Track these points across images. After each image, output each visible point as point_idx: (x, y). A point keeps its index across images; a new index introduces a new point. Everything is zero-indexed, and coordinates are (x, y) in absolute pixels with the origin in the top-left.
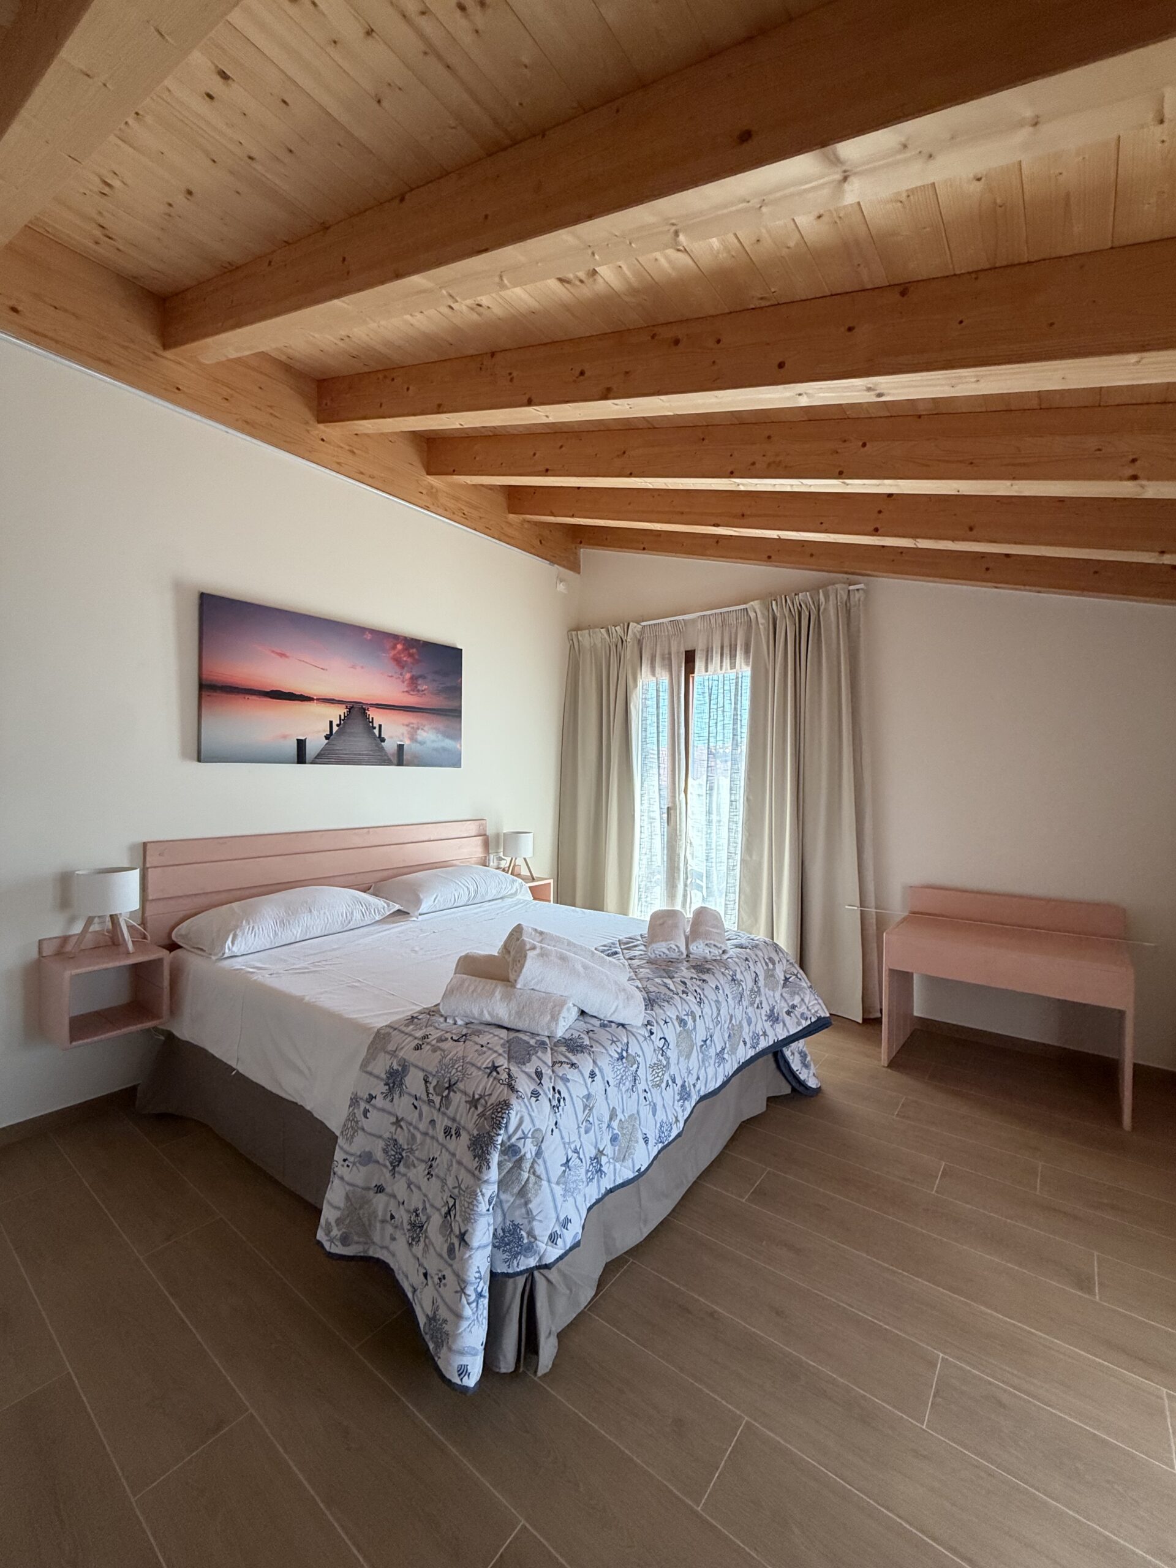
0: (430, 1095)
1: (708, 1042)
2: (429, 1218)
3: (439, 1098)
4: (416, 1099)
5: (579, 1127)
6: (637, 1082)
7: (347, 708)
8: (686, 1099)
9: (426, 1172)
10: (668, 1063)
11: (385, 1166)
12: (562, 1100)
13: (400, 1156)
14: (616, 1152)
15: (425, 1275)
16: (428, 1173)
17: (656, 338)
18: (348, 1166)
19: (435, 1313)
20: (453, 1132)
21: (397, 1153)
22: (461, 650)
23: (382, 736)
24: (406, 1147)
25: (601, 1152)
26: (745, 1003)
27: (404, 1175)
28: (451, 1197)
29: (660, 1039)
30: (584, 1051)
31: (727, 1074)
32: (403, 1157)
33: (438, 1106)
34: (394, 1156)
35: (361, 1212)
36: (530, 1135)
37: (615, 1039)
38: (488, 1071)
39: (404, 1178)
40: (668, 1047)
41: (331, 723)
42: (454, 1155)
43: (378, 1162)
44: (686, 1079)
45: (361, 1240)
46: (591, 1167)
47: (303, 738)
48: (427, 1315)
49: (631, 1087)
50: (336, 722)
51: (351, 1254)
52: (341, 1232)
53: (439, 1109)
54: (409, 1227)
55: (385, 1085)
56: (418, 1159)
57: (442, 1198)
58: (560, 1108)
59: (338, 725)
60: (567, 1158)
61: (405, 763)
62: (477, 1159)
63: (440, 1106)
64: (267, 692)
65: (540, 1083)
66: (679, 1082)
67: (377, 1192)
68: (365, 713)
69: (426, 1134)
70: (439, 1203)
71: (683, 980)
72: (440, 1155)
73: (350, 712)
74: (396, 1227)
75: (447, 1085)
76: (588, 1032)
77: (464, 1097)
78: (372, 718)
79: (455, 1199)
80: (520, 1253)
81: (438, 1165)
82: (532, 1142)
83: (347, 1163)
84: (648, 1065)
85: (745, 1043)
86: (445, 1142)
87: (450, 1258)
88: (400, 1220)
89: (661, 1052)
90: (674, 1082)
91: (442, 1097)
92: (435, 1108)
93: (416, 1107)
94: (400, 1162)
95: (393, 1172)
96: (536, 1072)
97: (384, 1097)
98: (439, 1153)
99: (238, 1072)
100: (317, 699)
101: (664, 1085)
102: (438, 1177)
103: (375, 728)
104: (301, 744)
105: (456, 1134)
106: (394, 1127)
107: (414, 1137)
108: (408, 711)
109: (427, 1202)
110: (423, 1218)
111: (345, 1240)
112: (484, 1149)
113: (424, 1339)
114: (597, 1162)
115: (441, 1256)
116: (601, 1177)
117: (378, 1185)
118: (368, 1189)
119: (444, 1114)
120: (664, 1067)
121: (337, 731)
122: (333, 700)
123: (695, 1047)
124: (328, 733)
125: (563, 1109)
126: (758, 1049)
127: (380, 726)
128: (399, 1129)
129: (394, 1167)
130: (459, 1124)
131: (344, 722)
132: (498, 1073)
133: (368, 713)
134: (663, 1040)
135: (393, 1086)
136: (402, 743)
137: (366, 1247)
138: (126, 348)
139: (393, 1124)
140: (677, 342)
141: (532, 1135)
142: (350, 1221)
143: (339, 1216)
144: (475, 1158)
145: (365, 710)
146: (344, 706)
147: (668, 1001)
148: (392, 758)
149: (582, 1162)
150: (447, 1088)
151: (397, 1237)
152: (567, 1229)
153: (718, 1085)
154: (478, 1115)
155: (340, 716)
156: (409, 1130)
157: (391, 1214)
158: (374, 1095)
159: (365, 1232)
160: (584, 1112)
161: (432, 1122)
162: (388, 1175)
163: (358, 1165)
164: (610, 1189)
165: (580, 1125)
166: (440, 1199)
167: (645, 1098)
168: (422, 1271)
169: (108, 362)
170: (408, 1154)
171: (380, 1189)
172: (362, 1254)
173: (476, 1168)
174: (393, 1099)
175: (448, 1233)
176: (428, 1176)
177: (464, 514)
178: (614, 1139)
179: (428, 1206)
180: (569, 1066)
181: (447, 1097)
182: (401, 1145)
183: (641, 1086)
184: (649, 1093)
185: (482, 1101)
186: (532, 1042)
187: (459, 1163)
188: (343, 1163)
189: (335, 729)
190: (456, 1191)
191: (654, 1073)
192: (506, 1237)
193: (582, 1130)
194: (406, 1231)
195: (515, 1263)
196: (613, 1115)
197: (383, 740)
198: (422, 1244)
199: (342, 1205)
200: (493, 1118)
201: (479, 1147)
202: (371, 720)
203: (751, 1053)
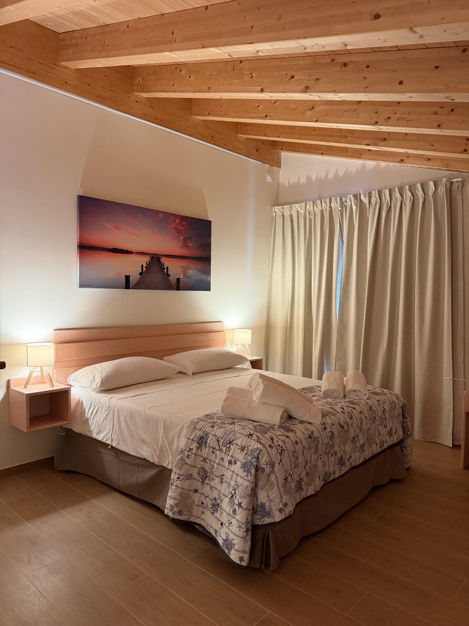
0: (220, 447)
1: (355, 439)
2: (222, 501)
3: (225, 448)
4: (214, 449)
5: (291, 465)
6: (318, 450)
7: (150, 257)
8: (342, 465)
9: (220, 481)
10: (333, 444)
11: (199, 481)
12: (283, 451)
13: (206, 475)
14: (308, 480)
15: (222, 524)
16: (221, 482)
17: (334, 61)
18: (180, 480)
19: (227, 538)
20: (233, 462)
21: (204, 474)
22: (211, 221)
23: (169, 273)
24: (209, 471)
25: (302, 479)
26: (377, 423)
27: (208, 484)
28: (233, 489)
29: (330, 432)
30: (292, 432)
31: (365, 458)
32: (207, 476)
33: (224, 451)
34: (203, 475)
35: (187, 501)
36: (269, 463)
37: (307, 429)
38: (248, 436)
39: (208, 486)
40: (334, 437)
41: (142, 266)
42: (234, 472)
43: (195, 479)
44: (343, 455)
45: (188, 513)
46: (297, 485)
47: (128, 275)
48: (224, 539)
49: (315, 452)
50: (145, 265)
51: (183, 519)
52: (178, 510)
53: (225, 453)
54: (212, 506)
55: (198, 443)
56: (215, 476)
57: (229, 491)
58: (283, 454)
59: (146, 267)
60: (286, 477)
61: (180, 289)
62: (245, 472)
63: (226, 451)
64: (110, 249)
65: (273, 442)
66: (339, 455)
67: (194, 493)
68: (159, 260)
69: (218, 464)
70: (227, 493)
71: (342, 407)
72: (226, 473)
73: (152, 259)
74: (204, 508)
75: (228, 442)
76: (293, 425)
77: (237, 446)
78: (163, 263)
79: (235, 490)
80: (265, 516)
81: (226, 477)
82: (270, 467)
83: (179, 479)
84: (323, 443)
85: (376, 444)
86: (229, 467)
87: (233, 514)
88: (207, 504)
89: (330, 438)
90: (336, 454)
91: (227, 447)
92: (223, 452)
93: (213, 453)
94: (206, 478)
95: (203, 483)
96: (271, 438)
97: (197, 449)
98: (226, 472)
99: (112, 446)
100: (135, 253)
101: (330, 455)
102: (226, 482)
103: (165, 269)
104: (127, 278)
105: (234, 463)
106: (203, 462)
107: (213, 466)
108: (181, 258)
109: (221, 494)
110: (219, 501)
111: (180, 513)
112: (249, 467)
113: (223, 549)
114: (300, 483)
115: (229, 514)
116: (302, 491)
117: (195, 489)
118: (190, 491)
119: (228, 455)
120: (331, 446)
121: (145, 271)
122: (143, 253)
123: (348, 441)
124: (141, 272)
125: (284, 455)
126: (383, 449)
127: (167, 267)
128: (205, 463)
129: (203, 481)
130: (236, 458)
131: (149, 266)
132: (253, 437)
133: (161, 260)
134: (331, 433)
135: (202, 444)
136: (179, 277)
137: (190, 517)
138: (42, 64)
139: (202, 461)
140: (345, 65)
141: (270, 463)
142: (182, 505)
143: (177, 502)
144: (244, 472)
145: (159, 258)
146: (149, 256)
147: (334, 415)
148: (173, 285)
149: (293, 480)
150: (229, 443)
151: (205, 512)
152: (286, 508)
153: (360, 462)
154: (244, 454)
155: (147, 262)
156: (210, 463)
157: (202, 502)
158: (192, 448)
159: (190, 510)
160: (293, 458)
161: (222, 459)
162: (200, 484)
163: (185, 480)
164: (305, 498)
165: (292, 464)
166: (227, 491)
167: (320, 458)
168: (220, 523)
169: (34, 73)
170: (210, 474)
171: (196, 491)
172: (187, 520)
173: (245, 476)
174: (202, 450)
175: (232, 504)
176: (221, 483)
177: (212, 137)
178: (307, 474)
179: (221, 495)
180: (286, 437)
181: (229, 447)
182: (206, 470)
183: (320, 452)
184: (322, 456)
185: (246, 448)
186: (267, 426)
187: (237, 475)
188: (177, 479)
189: (144, 269)
190: (236, 487)
191: (326, 447)
192: (259, 508)
193: (293, 466)
194: (210, 508)
195: (263, 520)
196: (306, 463)
197: (169, 276)
198: (219, 512)
199: (178, 498)
200: (252, 455)
201: (246, 467)
202: (162, 264)
203: (379, 450)
